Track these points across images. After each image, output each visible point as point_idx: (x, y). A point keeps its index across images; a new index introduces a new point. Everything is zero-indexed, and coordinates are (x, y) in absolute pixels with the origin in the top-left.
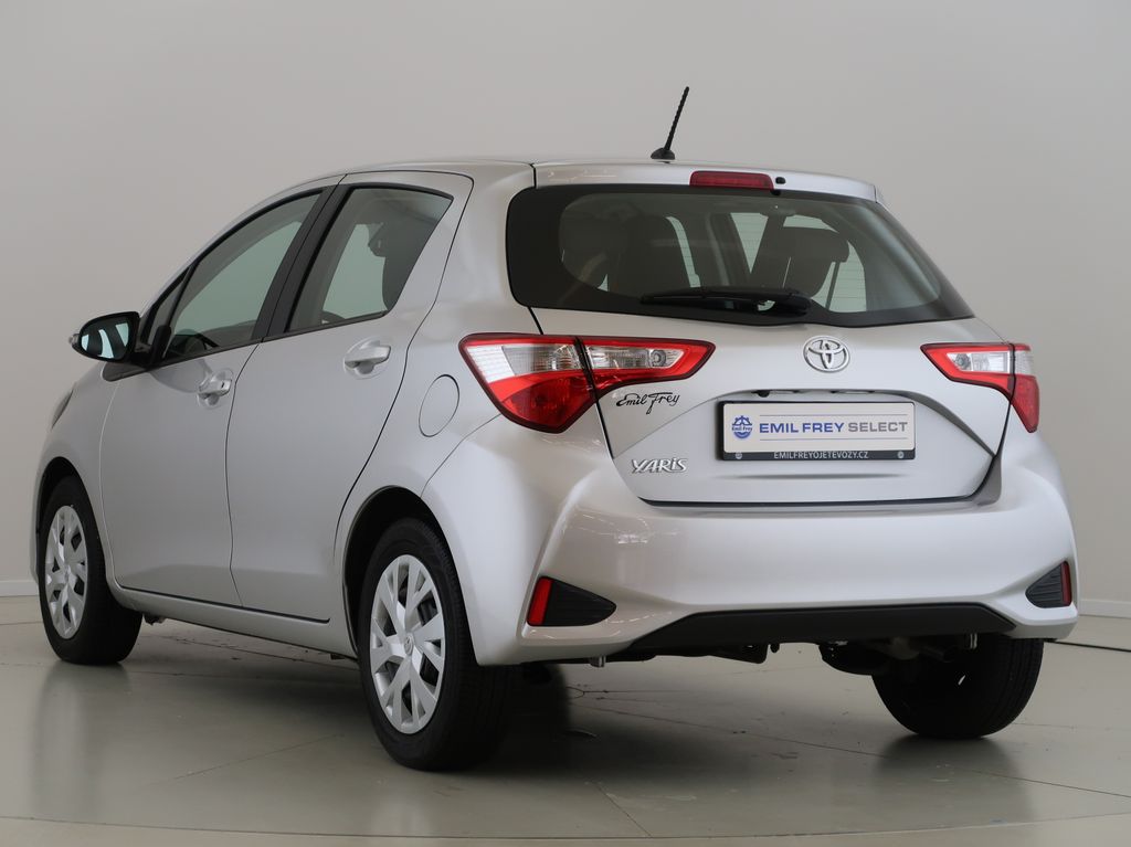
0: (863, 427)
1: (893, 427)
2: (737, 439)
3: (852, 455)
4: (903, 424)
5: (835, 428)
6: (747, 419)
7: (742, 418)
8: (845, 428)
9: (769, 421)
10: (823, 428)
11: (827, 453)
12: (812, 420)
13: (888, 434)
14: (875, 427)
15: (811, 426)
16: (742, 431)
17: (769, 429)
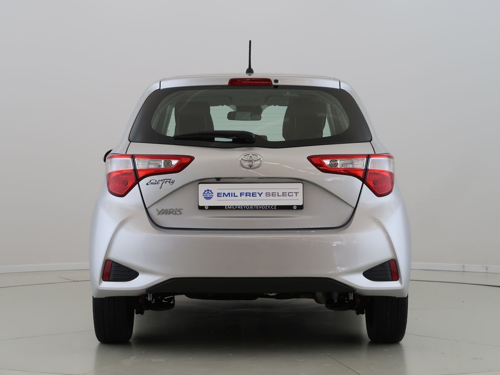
0: (273, 194)
1: (290, 194)
2: (206, 200)
3: (267, 207)
4: (296, 193)
5: (258, 195)
6: (211, 191)
7: (208, 190)
8: (263, 195)
9: (222, 192)
10: (251, 195)
11: (254, 206)
12: (245, 191)
13: (288, 197)
14: (280, 194)
15: (245, 194)
16: (208, 196)
17: (222, 195)
